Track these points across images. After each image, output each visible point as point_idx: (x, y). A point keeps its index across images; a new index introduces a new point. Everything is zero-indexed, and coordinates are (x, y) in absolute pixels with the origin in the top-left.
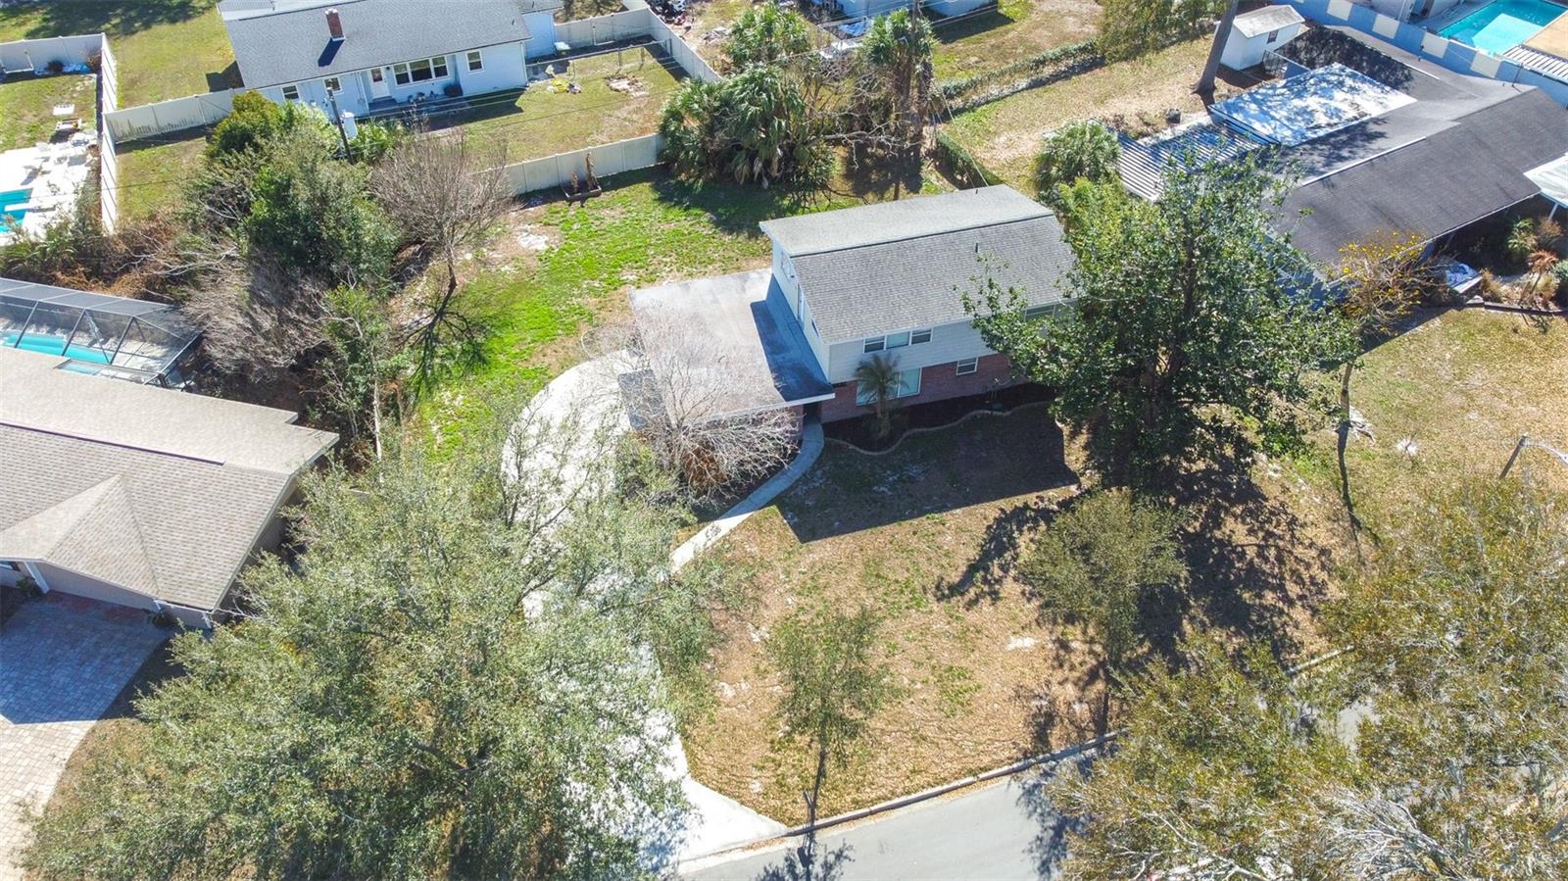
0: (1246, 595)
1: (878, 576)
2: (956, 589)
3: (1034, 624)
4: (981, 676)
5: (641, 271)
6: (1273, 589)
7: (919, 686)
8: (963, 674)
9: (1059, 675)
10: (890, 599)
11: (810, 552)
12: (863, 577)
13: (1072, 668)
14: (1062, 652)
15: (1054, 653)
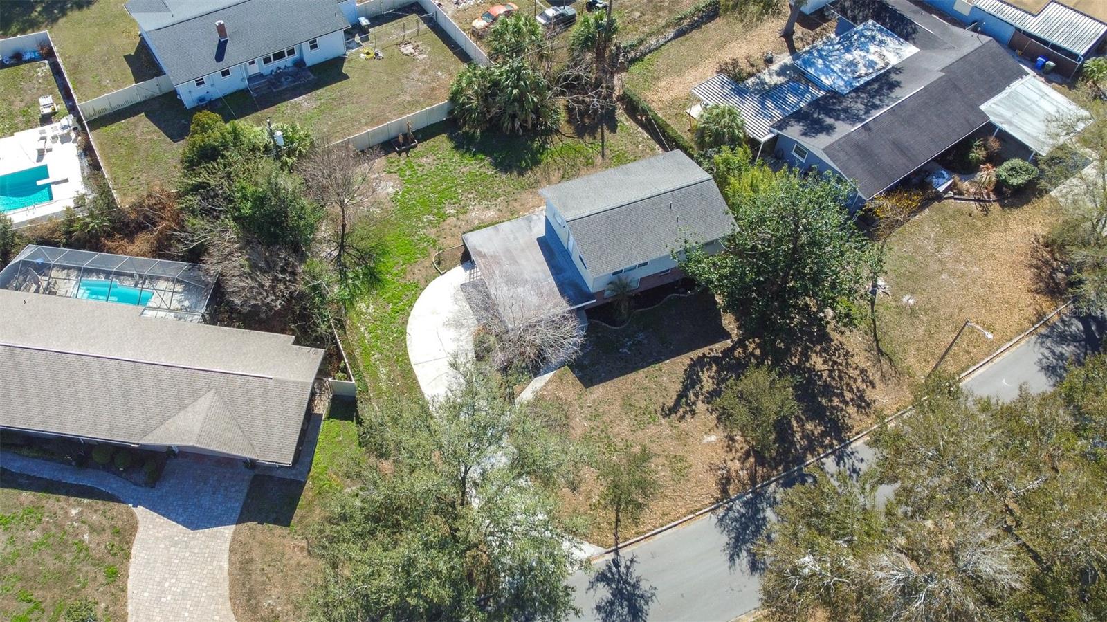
0: (823, 401)
1: (630, 405)
2: (673, 410)
3: (715, 428)
4: (691, 459)
5: (457, 206)
6: (837, 395)
7: (660, 468)
8: (682, 459)
9: (731, 456)
10: (638, 419)
11: (591, 393)
12: (623, 406)
13: (736, 451)
14: (731, 443)
15: (726, 444)
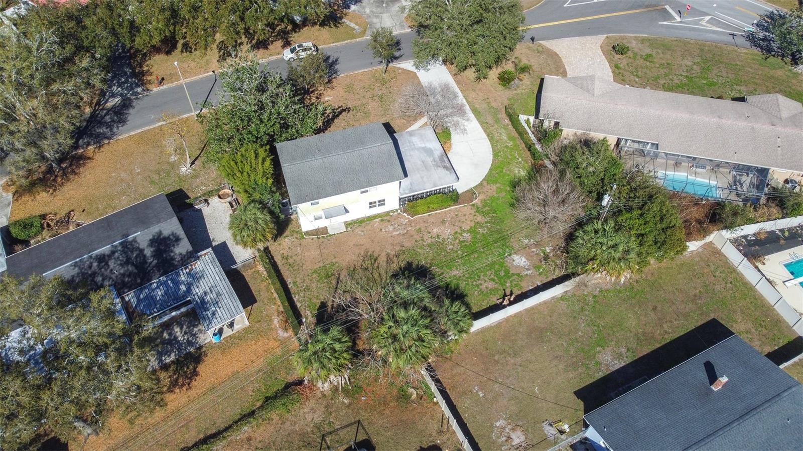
2: (344, 110)
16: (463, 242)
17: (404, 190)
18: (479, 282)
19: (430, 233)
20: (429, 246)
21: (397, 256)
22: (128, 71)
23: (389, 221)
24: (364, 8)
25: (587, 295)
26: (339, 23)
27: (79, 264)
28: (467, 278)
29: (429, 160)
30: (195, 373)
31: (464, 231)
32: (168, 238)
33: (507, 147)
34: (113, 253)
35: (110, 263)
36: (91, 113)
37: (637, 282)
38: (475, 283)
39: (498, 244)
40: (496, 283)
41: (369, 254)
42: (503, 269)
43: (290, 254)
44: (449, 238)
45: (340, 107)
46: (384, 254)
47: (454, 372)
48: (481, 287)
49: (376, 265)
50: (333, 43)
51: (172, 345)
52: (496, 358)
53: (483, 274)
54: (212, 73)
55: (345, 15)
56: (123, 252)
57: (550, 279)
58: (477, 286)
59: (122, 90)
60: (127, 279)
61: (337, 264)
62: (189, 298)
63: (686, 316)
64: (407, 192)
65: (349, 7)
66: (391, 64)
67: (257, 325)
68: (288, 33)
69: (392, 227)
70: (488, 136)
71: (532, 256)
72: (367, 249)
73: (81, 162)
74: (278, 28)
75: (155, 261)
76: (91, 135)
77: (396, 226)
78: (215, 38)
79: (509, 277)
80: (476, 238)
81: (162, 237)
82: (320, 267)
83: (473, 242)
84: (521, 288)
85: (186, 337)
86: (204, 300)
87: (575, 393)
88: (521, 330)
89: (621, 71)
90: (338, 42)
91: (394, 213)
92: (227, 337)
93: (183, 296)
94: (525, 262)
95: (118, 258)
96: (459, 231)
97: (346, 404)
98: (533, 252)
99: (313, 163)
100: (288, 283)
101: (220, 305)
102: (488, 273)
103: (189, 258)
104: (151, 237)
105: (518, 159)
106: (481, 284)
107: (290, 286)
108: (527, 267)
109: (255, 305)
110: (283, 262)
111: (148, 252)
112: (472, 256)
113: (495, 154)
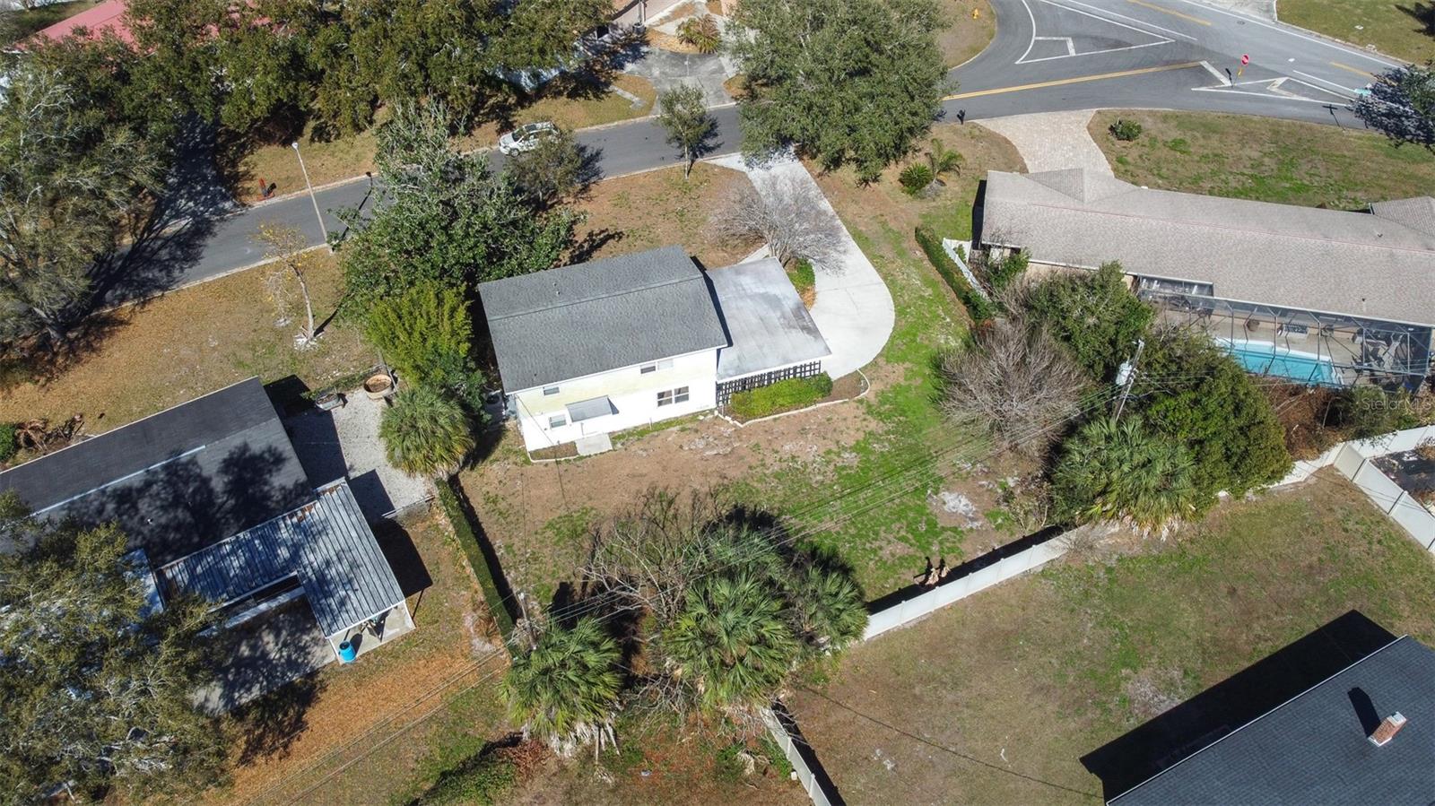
2: (612, 237)
16: (844, 468)
17: (725, 370)
18: (876, 544)
19: (777, 452)
20: (776, 476)
21: (714, 495)
22: (210, 173)
23: (697, 431)
24: (649, 67)
25: (1093, 568)
26: (604, 92)
27: (77, 506)
28: (853, 536)
29: (774, 316)
30: (299, 724)
31: (845, 449)
32: (261, 457)
33: (922, 297)
34: (148, 484)
35: (140, 506)
36: (134, 245)
37: (1192, 541)
38: (868, 545)
39: (913, 472)
40: (911, 545)
41: (657, 492)
42: (925, 518)
43: (501, 493)
44: (814, 462)
45: (603, 232)
46: (686, 492)
47: (832, 720)
48: (880, 553)
49: (672, 512)
50: (592, 125)
51: (256, 669)
52: (917, 691)
53: (884, 528)
54: (365, 176)
55: (615, 78)
56: (169, 483)
57: (1018, 537)
58: (874, 551)
59: (196, 205)
60: (172, 535)
61: (594, 512)
62: (295, 573)
63: (1298, 605)
64: (731, 372)
65: (622, 67)
66: (699, 160)
67: (432, 629)
68: (509, 108)
69: (703, 442)
70: (885, 279)
71: (979, 495)
72: (653, 483)
73: (107, 329)
74: (491, 101)
75: (232, 502)
76: (129, 284)
77: (711, 439)
78: (375, 117)
79: (936, 535)
80: (868, 460)
81: (247, 454)
82: (560, 517)
83: (862, 469)
84: (961, 554)
85: (284, 654)
86: (323, 575)
87: (1083, 760)
88: (966, 636)
89: (1128, 168)
90: (601, 123)
91: (705, 416)
92: (368, 653)
93: (283, 569)
94: (966, 505)
95: (158, 494)
96: (835, 450)
97: (608, 785)
98: (982, 486)
99: (549, 314)
100: (495, 547)
101: (356, 586)
102: (895, 526)
103: (298, 496)
104: (226, 455)
105: (944, 319)
106: (881, 548)
107: (498, 554)
108: (970, 515)
109: (428, 590)
110: (487, 508)
111: (218, 484)
112: (862, 495)
113: (901, 312)
